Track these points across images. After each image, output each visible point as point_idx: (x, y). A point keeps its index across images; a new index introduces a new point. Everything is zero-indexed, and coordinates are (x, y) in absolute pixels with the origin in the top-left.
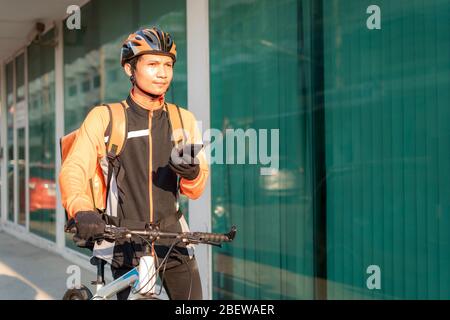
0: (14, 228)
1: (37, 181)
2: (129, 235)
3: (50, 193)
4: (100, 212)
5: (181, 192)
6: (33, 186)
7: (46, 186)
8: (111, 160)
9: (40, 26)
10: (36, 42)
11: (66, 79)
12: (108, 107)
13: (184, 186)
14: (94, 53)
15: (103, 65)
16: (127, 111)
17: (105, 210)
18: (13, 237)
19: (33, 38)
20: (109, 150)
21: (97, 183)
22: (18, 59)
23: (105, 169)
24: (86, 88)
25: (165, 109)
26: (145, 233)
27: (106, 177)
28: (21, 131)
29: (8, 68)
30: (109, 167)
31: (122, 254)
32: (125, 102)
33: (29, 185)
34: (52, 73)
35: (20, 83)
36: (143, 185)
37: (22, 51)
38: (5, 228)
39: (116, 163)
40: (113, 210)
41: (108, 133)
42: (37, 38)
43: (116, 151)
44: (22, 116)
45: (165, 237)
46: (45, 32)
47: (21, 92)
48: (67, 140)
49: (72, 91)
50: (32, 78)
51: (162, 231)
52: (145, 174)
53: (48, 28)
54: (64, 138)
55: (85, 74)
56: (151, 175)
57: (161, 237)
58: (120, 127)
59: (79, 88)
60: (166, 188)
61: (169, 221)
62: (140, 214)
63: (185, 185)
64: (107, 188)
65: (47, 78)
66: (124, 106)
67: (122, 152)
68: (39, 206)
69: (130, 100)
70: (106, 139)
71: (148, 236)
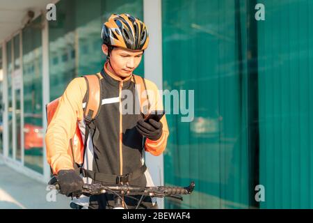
0: (13, 163)
1: (30, 127)
2: (104, 191)
3: (39, 136)
4: (78, 166)
5: (146, 149)
6: (27, 130)
7: (37, 130)
8: (87, 123)
9: (31, 14)
10: (28, 25)
11: (50, 53)
12: (86, 79)
13: (148, 145)
14: (71, 34)
15: (77, 42)
16: (101, 82)
17: (82, 164)
18: (13, 170)
19: (25, 22)
20: (86, 114)
21: (76, 142)
22: (15, 39)
23: (83, 130)
24: (65, 58)
25: (132, 80)
26: (117, 188)
27: (83, 136)
28: (18, 91)
29: (8, 45)
30: (86, 129)
31: (97, 202)
32: (99, 74)
33: (24, 130)
34: (40, 48)
35: (17, 56)
36: (115, 144)
37: (18, 32)
38: (6, 163)
39: (92, 125)
40: (89, 165)
41: (86, 100)
42: (29, 22)
43: (92, 115)
44: (19, 80)
45: (134, 191)
46: (34, 18)
47: (18, 62)
48: (51, 106)
49: (55, 61)
50: (26, 52)
51: (132, 186)
52: (116, 135)
53: (37, 15)
54: (49, 104)
55: (64, 49)
56: (121, 136)
57: (131, 191)
58: (96, 95)
59: (60, 59)
60: (133, 147)
61: (136, 174)
62: (112, 169)
63: (150, 144)
64: (84, 146)
65: (37, 52)
66: (99, 78)
67: (97, 117)
68: (31, 145)
69: (103, 73)
70: (84, 105)
71: (120, 191)
